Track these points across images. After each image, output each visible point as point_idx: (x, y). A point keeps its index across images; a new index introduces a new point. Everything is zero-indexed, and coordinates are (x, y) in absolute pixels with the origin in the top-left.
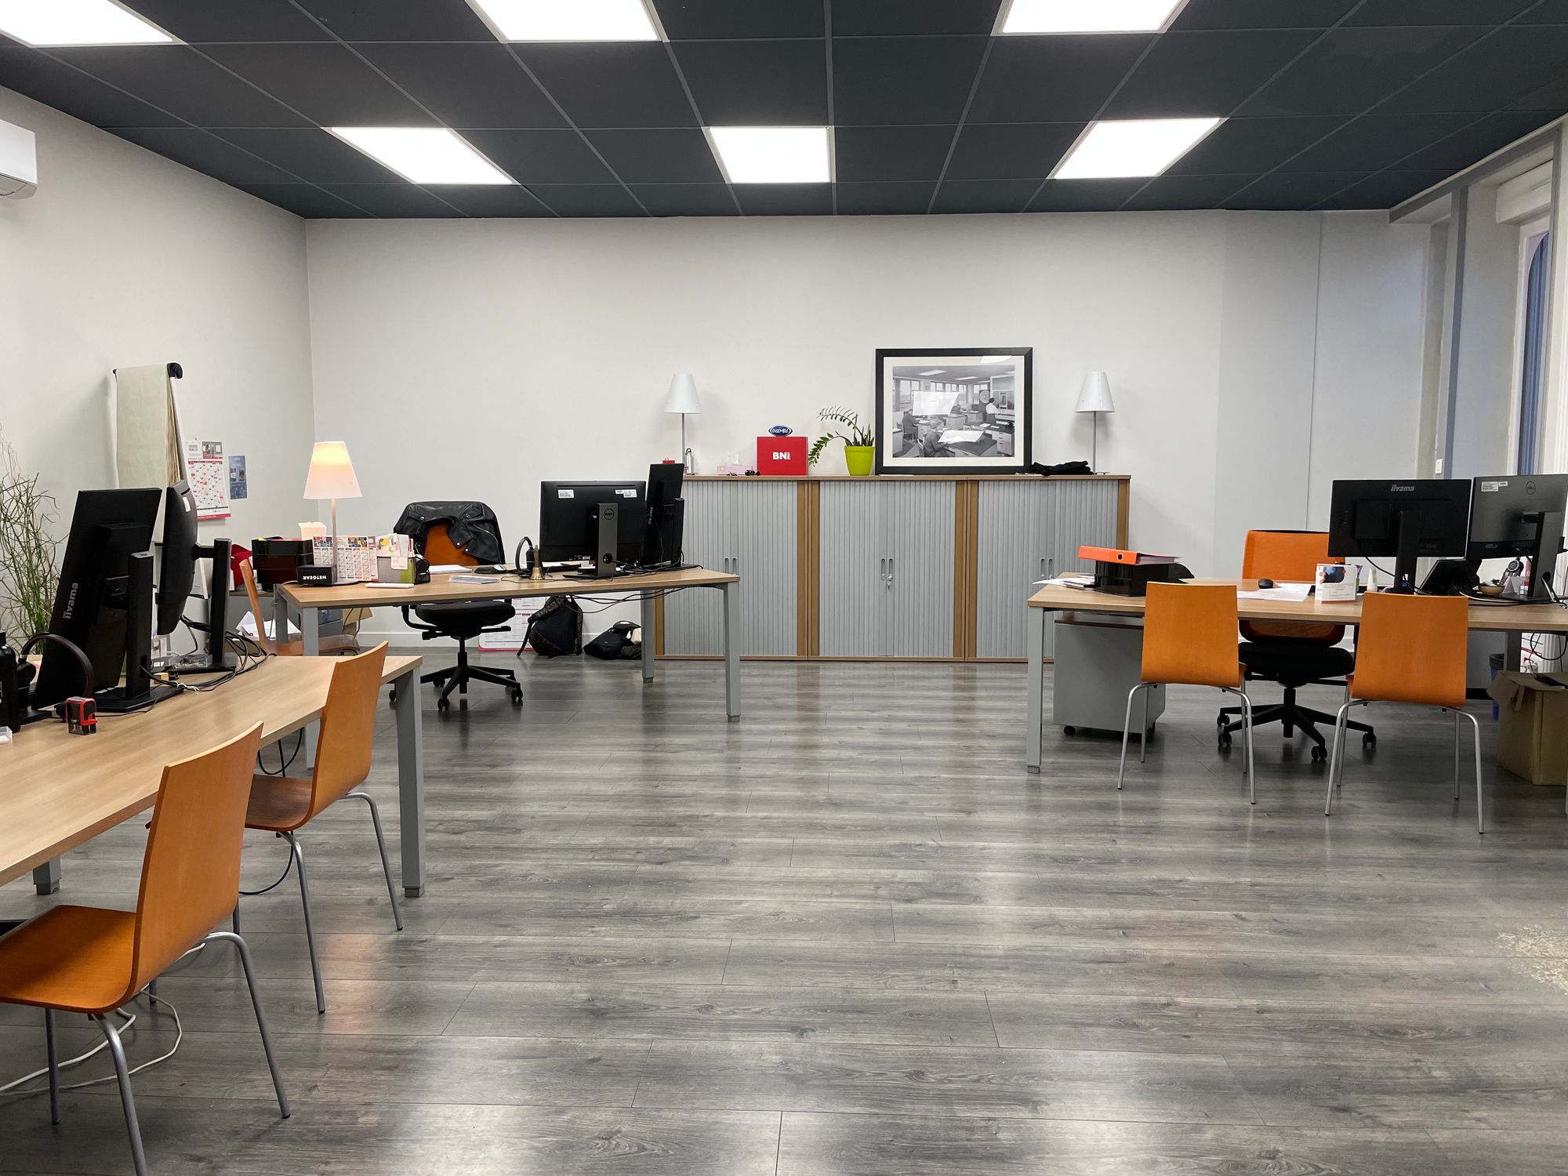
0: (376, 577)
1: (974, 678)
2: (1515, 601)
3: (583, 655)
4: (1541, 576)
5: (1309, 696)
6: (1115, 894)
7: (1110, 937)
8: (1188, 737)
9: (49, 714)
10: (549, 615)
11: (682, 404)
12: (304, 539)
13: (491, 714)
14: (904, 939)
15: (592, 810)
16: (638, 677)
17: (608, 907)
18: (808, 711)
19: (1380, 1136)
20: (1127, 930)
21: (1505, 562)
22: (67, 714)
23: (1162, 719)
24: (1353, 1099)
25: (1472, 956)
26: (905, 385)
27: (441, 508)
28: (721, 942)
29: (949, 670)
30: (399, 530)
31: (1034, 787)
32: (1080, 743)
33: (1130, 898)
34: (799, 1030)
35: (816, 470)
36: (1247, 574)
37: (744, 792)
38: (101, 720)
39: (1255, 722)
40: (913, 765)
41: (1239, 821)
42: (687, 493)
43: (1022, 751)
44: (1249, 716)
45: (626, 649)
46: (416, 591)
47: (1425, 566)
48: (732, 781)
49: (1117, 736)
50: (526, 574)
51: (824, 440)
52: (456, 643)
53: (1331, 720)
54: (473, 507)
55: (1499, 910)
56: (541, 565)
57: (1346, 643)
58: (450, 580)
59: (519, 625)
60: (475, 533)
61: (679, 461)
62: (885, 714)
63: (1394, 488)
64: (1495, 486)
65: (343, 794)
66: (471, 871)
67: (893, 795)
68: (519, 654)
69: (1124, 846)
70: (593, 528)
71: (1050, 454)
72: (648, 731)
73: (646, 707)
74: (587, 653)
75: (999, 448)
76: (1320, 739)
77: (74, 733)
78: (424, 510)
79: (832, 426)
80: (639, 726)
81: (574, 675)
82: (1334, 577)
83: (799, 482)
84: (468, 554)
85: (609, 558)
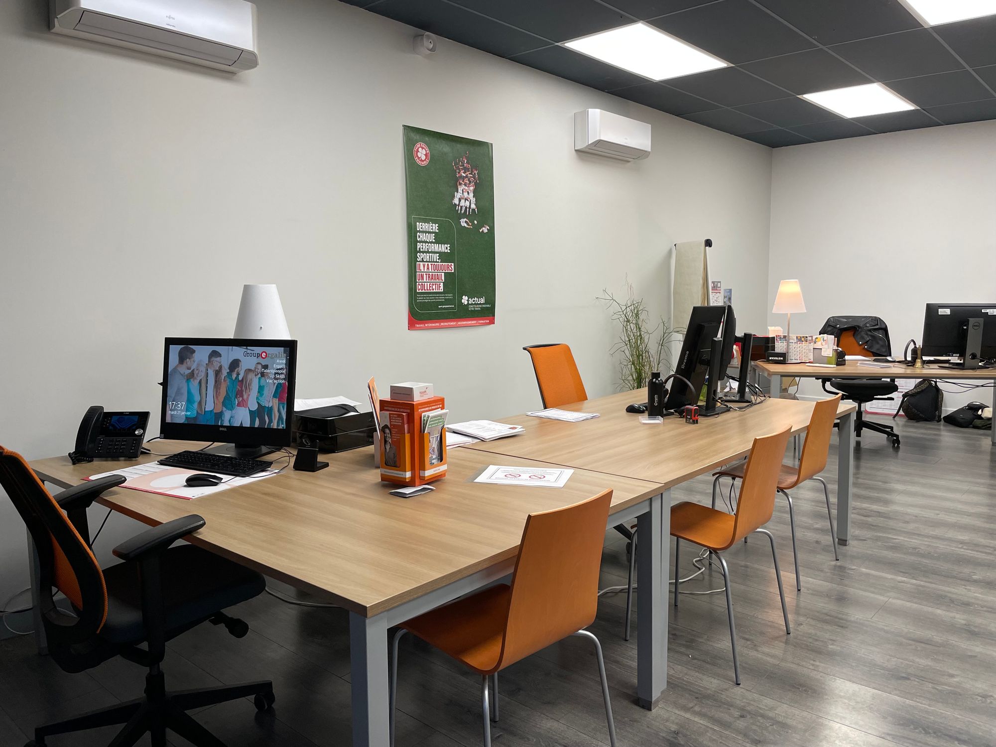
0: (812, 360)
3: (942, 422)
9: (673, 413)
10: (918, 393)
12: (771, 336)
13: (876, 452)
15: (959, 519)
16: (987, 441)
17: (975, 577)
22: (681, 414)
27: (850, 320)
30: (823, 331)
38: (700, 419)
45: (977, 421)
46: (837, 370)
50: (912, 363)
52: (856, 405)
54: (872, 320)
56: (922, 358)
58: (858, 365)
59: (897, 396)
60: (872, 336)
65: (811, 476)
66: (878, 539)
68: (894, 417)
70: (963, 336)
74: (945, 421)
77: (688, 423)
78: (839, 321)
80: (987, 472)
81: (935, 435)
84: (867, 350)
85: (974, 356)
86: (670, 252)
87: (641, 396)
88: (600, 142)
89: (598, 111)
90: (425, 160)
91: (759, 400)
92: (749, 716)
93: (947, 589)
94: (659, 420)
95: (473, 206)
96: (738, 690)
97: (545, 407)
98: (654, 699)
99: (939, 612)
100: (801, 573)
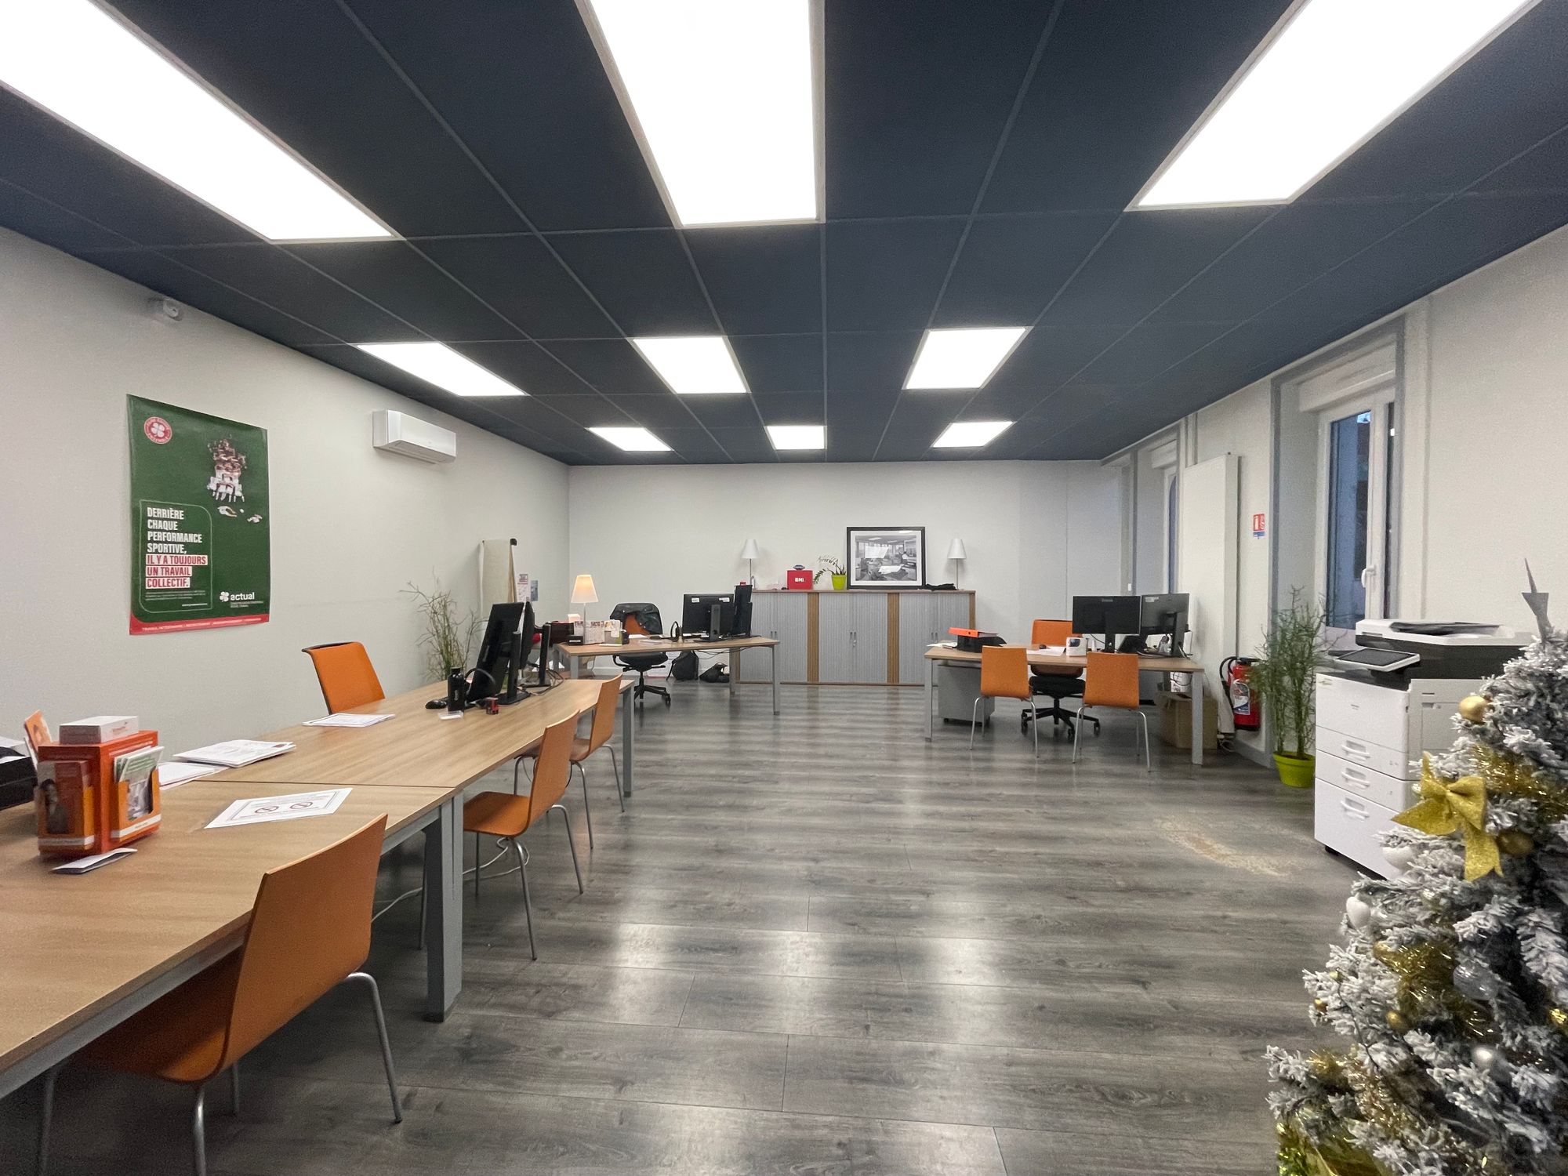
0: (603, 641)
1: (897, 694)
2: (1164, 656)
4: (1177, 644)
5: (1066, 703)
6: (969, 799)
7: (964, 820)
8: (1007, 725)
9: (474, 705)
10: (682, 659)
11: (750, 554)
12: (570, 622)
13: (655, 709)
14: (865, 820)
15: (710, 757)
16: (727, 692)
17: (721, 803)
18: (813, 708)
19: (1090, 910)
20: (973, 817)
21: (1161, 636)
22: (483, 705)
23: (993, 715)
24: (1077, 893)
25: (1140, 829)
26: (861, 544)
27: (633, 607)
28: (777, 820)
29: (885, 690)
30: (612, 617)
31: (929, 748)
32: (951, 727)
33: (975, 802)
34: (816, 860)
35: (817, 587)
36: (1034, 642)
37: (782, 750)
38: (501, 708)
39: (1038, 717)
40: (866, 737)
41: (1031, 766)
42: (753, 599)
43: (922, 730)
44: (1035, 713)
45: (721, 677)
46: (621, 648)
47: (1119, 639)
48: (776, 744)
49: (969, 723)
50: (675, 640)
51: (821, 572)
52: (639, 674)
53: (1074, 715)
54: (648, 606)
55: (1154, 808)
56: (683, 635)
57: (1083, 677)
58: (639, 642)
59: (668, 664)
60: (648, 618)
61: (748, 584)
62: (854, 711)
63: (1103, 600)
64: (1152, 600)
65: (600, 745)
66: (655, 785)
67: (860, 752)
68: (668, 679)
69: (974, 777)
70: (708, 617)
71: (935, 580)
72: (732, 719)
73: (731, 706)
74: (700, 679)
75: (909, 576)
76: (1072, 726)
77: (486, 714)
78: (624, 607)
79: (825, 565)
80: (727, 716)
81: (694, 690)
82: (1075, 644)
83: (809, 593)
84: (646, 629)
85: (716, 632)
86: (479, 547)
87: (440, 690)
88: (400, 443)
89: (399, 414)
90: (164, 437)
91: (557, 683)
92: (544, 989)
93: (704, 818)
94: (459, 715)
95: (238, 493)
96: (535, 965)
97: (331, 713)
98: (446, 1009)
99: (697, 839)
100: (593, 831)
